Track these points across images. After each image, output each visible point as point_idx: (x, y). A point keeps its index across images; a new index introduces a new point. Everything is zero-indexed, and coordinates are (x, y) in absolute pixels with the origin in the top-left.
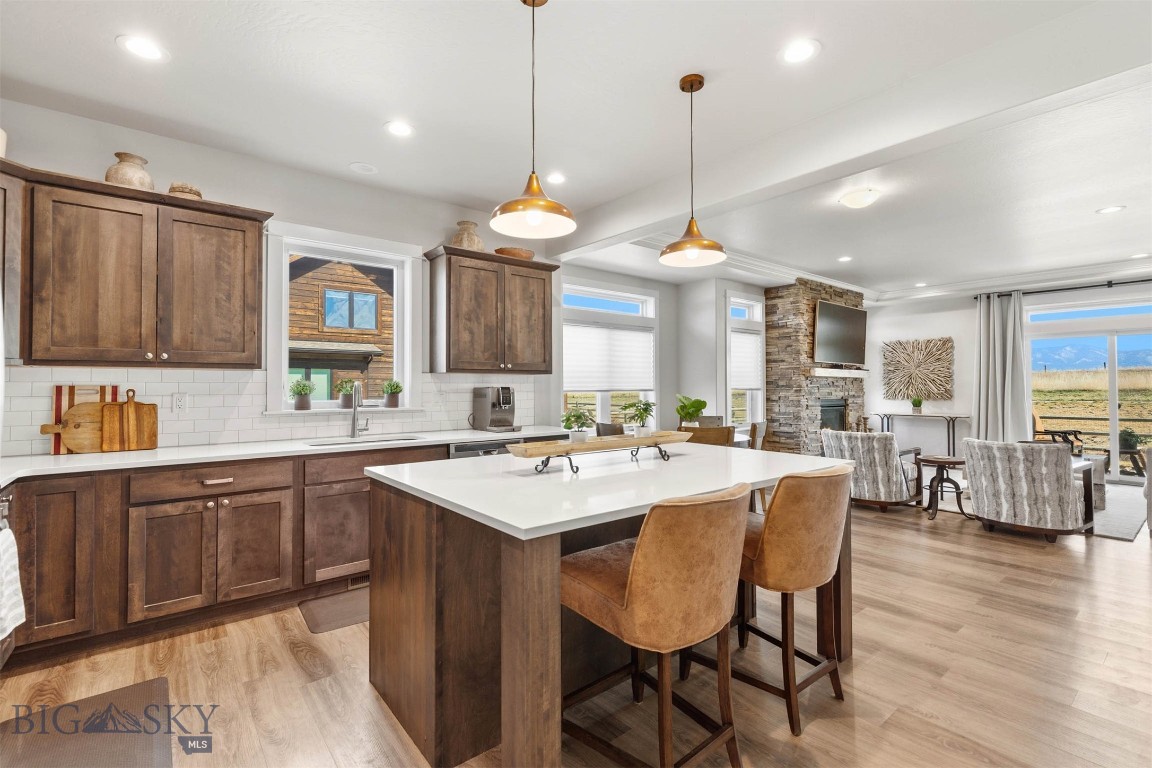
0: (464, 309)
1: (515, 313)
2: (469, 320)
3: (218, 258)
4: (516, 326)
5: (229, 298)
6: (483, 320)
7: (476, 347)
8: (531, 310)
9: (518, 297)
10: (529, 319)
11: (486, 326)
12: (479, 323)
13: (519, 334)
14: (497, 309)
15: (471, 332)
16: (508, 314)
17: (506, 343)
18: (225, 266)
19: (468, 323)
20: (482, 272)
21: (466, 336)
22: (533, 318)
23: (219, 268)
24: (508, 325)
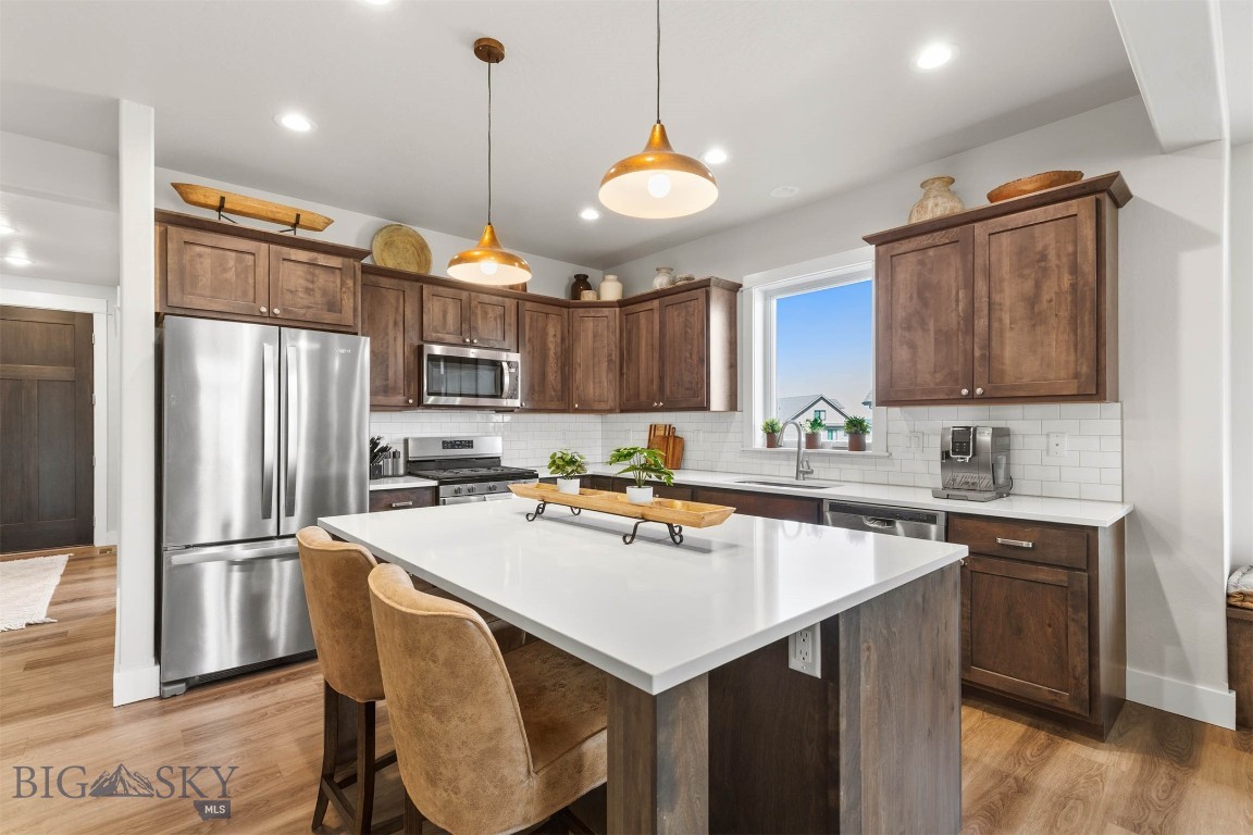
0: (900, 314)
1: (996, 298)
2: (909, 328)
3: (686, 326)
4: (1000, 320)
5: (691, 354)
6: (931, 325)
7: (919, 366)
8: (1038, 286)
9: (1006, 269)
10: (1032, 301)
11: (938, 332)
12: (925, 330)
13: (1008, 334)
14: (957, 301)
15: (912, 346)
16: (982, 304)
17: (977, 353)
18: (689, 331)
19: (907, 334)
20: (931, 252)
21: (903, 354)
22: (1045, 297)
23: (686, 332)
24: (981, 324)
